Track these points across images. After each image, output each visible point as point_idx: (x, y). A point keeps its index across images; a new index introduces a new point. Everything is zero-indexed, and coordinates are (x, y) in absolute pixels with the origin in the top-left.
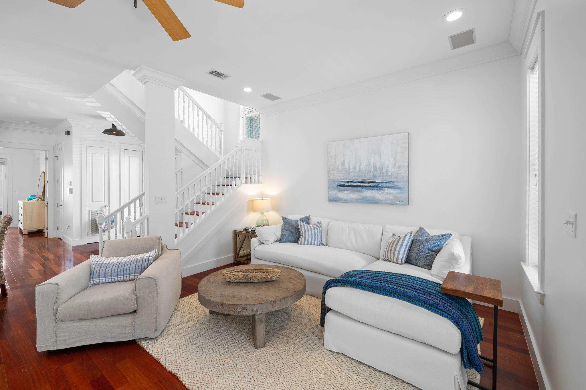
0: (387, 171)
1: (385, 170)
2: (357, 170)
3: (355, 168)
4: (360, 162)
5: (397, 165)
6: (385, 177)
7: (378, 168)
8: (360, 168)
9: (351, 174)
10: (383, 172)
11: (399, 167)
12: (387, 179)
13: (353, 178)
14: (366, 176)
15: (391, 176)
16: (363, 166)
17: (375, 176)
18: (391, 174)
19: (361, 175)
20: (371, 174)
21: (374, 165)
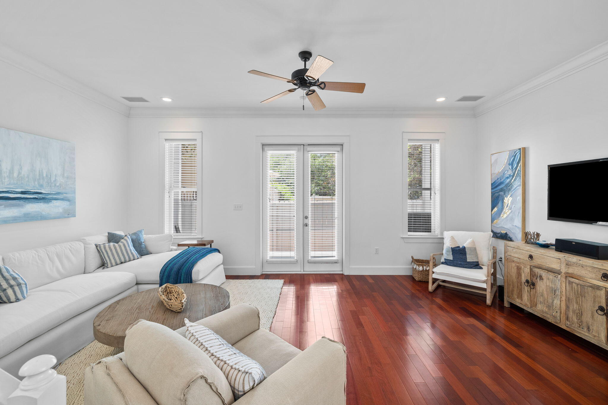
0: (55, 180)
1: (53, 179)
2: (15, 175)
3: (11, 172)
4: (20, 165)
5: (66, 175)
6: (53, 188)
7: (45, 175)
8: (19, 173)
9: (5, 179)
10: (51, 180)
11: (68, 178)
12: (54, 190)
13: (8, 186)
14: (29, 185)
15: (59, 187)
16: (25, 171)
17: (41, 186)
18: (60, 184)
19: (22, 183)
20: (36, 183)
21: (41, 171)
